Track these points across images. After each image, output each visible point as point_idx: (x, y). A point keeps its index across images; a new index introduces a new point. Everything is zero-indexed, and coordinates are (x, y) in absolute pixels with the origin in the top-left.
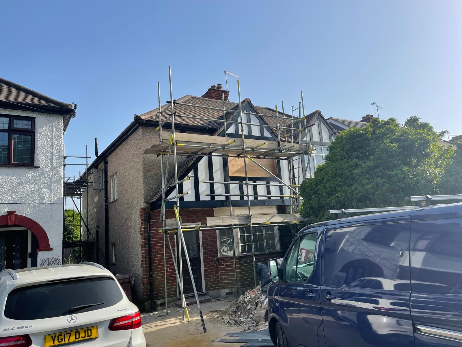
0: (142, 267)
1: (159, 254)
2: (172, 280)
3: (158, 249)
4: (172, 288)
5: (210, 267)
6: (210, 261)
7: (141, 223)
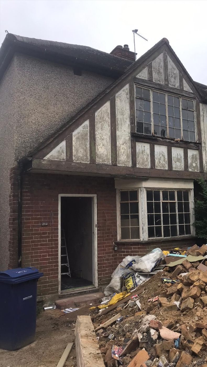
0: (9, 250)
1: (35, 234)
2: (52, 270)
3: (33, 226)
4: (51, 282)
5: (106, 253)
6: (106, 246)
7: (10, 189)
